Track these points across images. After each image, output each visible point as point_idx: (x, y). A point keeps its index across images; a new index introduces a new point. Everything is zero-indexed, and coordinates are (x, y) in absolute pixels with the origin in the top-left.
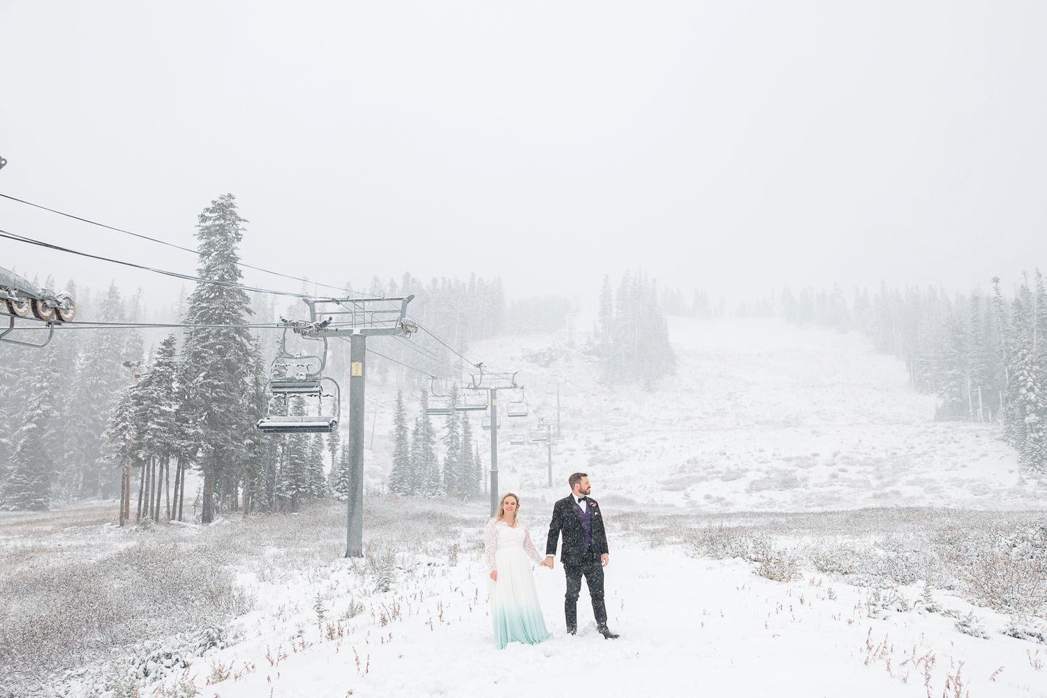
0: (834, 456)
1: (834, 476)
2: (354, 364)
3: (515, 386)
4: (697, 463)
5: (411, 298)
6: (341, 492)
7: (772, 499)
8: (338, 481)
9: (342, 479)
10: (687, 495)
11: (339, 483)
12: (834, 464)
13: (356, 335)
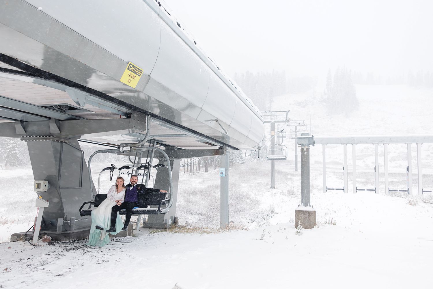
0: (429, 147)
1: (428, 156)
2: (272, 132)
3: (304, 125)
4: (368, 148)
5: (289, 111)
6: (240, 160)
7: (400, 164)
8: (238, 156)
9: (240, 156)
10: (364, 162)
11: (239, 157)
12: (429, 150)
13: (273, 123)
